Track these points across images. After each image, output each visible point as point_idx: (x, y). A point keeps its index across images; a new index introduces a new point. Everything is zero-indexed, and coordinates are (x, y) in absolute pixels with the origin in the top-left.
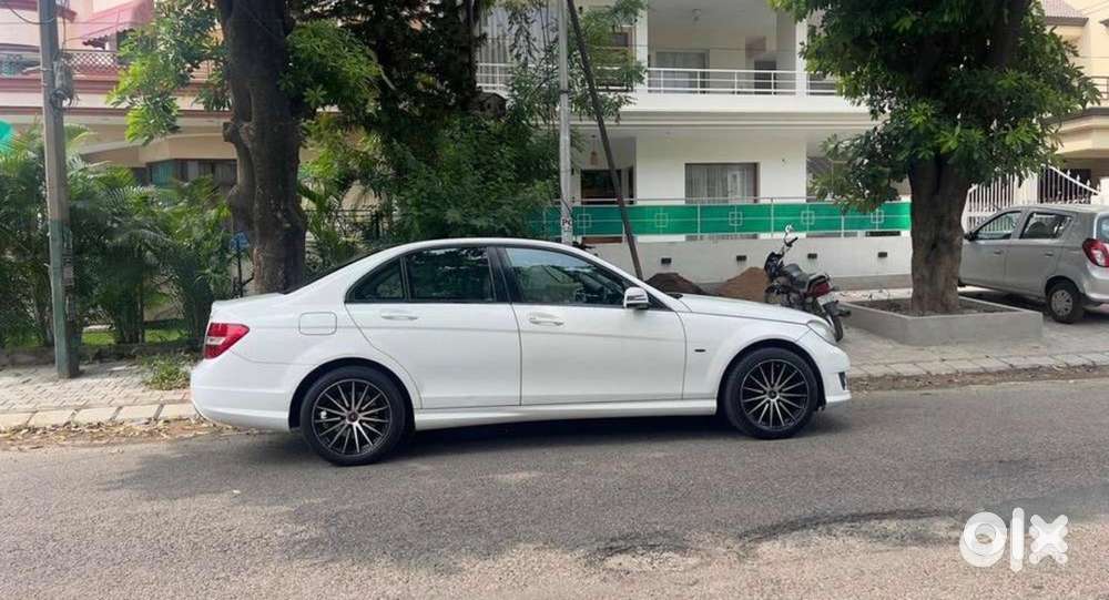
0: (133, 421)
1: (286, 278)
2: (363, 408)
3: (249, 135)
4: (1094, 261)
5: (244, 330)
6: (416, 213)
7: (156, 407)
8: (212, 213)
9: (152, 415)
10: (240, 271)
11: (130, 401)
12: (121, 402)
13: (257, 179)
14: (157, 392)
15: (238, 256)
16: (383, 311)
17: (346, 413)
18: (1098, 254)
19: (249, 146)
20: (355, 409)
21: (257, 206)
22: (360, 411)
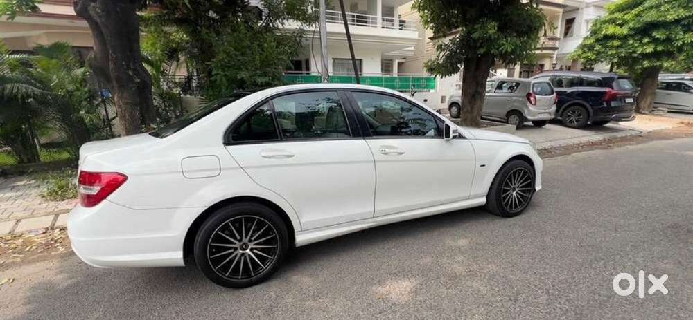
0: (31, 232)
1: (142, 116)
2: (253, 239)
3: (97, 13)
4: (531, 102)
5: (122, 178)
6: (222, 73)
7: (52, 217)
8: (79, 72)
9: (48, 224)
10: (106, 111)
11: (27, 214)
12: (20, 215)
13: (109, 47)
14: (52, 203)
15: (103, 102)
16: (262, 150)
17: (238, 244)
18: (532, 99)
19: (98, 20)
20: (245, 240)
21: (112, 66)
22: (250, 241)
